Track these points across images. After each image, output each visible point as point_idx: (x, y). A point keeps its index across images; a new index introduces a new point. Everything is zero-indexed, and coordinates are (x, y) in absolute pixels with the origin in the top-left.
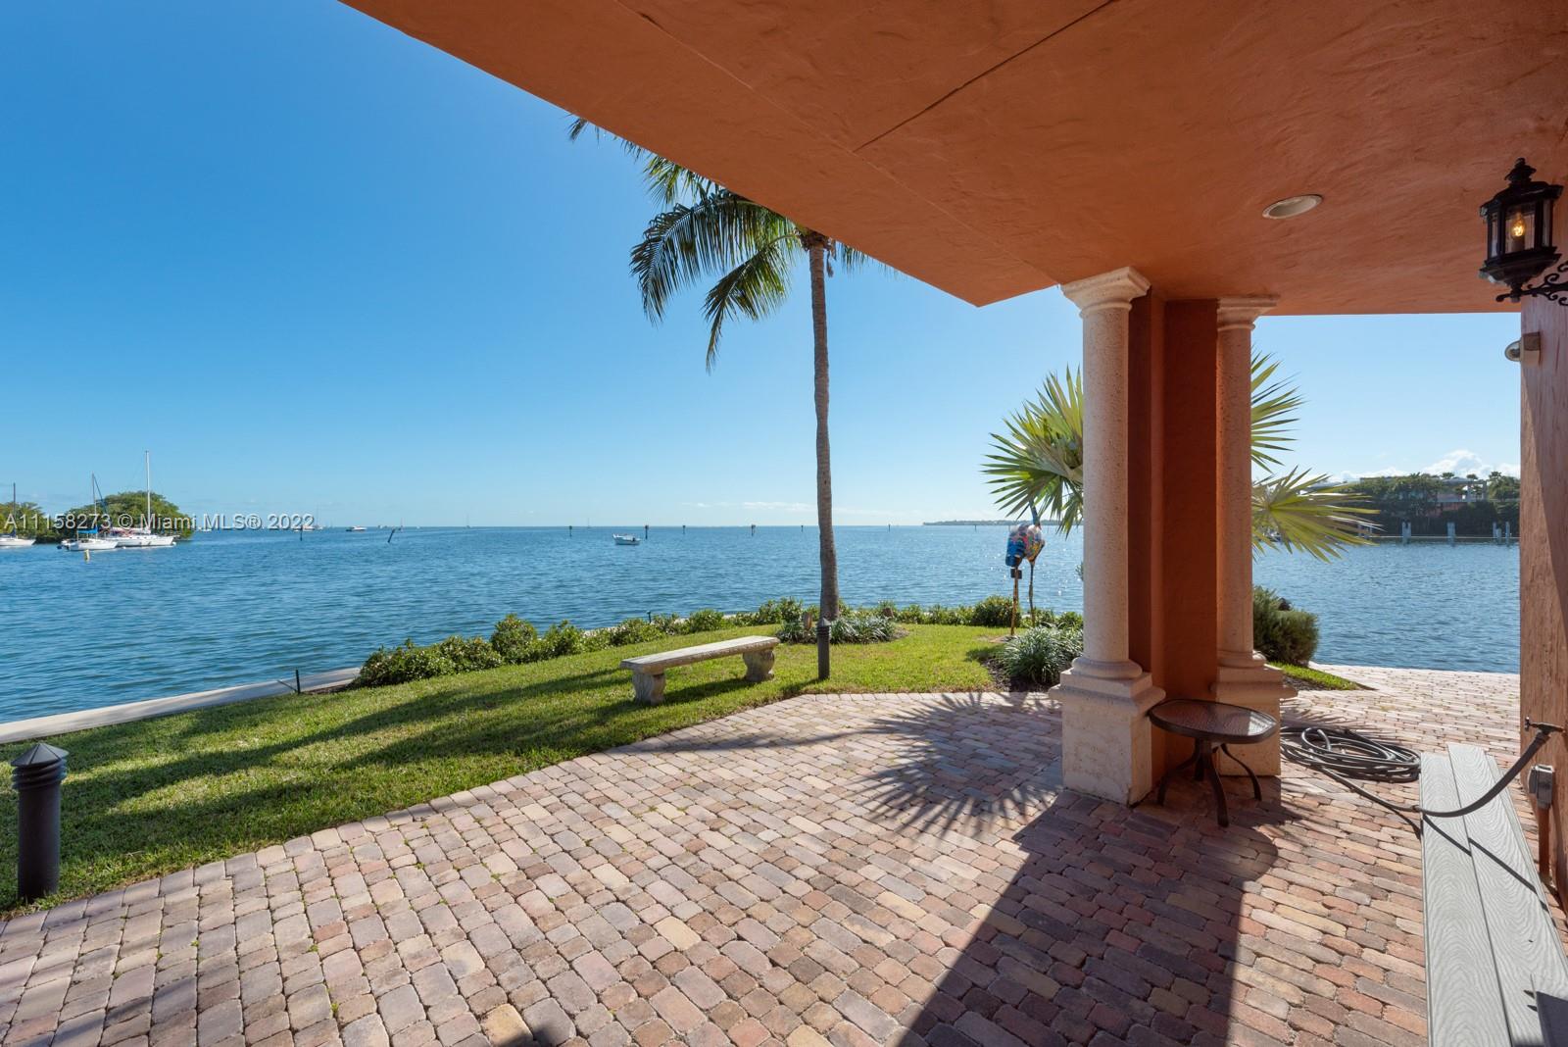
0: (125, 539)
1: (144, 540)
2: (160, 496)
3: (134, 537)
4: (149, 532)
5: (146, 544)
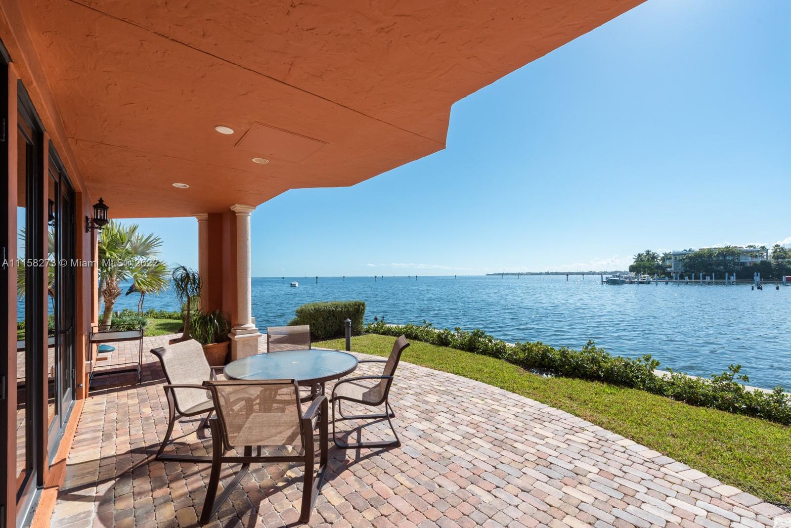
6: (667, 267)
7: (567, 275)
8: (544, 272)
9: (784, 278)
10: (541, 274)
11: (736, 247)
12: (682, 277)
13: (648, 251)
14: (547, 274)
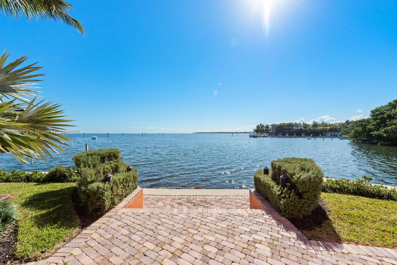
6: (269, 130)
7: (233, 133)
8: (218, 132)
9: (311, 135)
10: (216, 133)
11: (292, 123)
12: (277, 135)
13: (261, 124)
14: (219, 133)
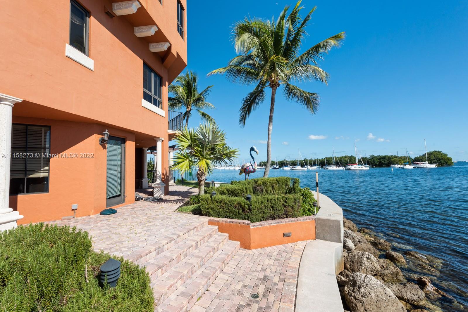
0: (418, 165)
1: (425, 166)
2: (441, 152)
3: (422, 165)
4: (427, 163)
5: (426, 167)
